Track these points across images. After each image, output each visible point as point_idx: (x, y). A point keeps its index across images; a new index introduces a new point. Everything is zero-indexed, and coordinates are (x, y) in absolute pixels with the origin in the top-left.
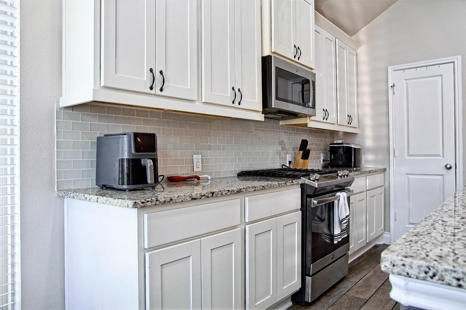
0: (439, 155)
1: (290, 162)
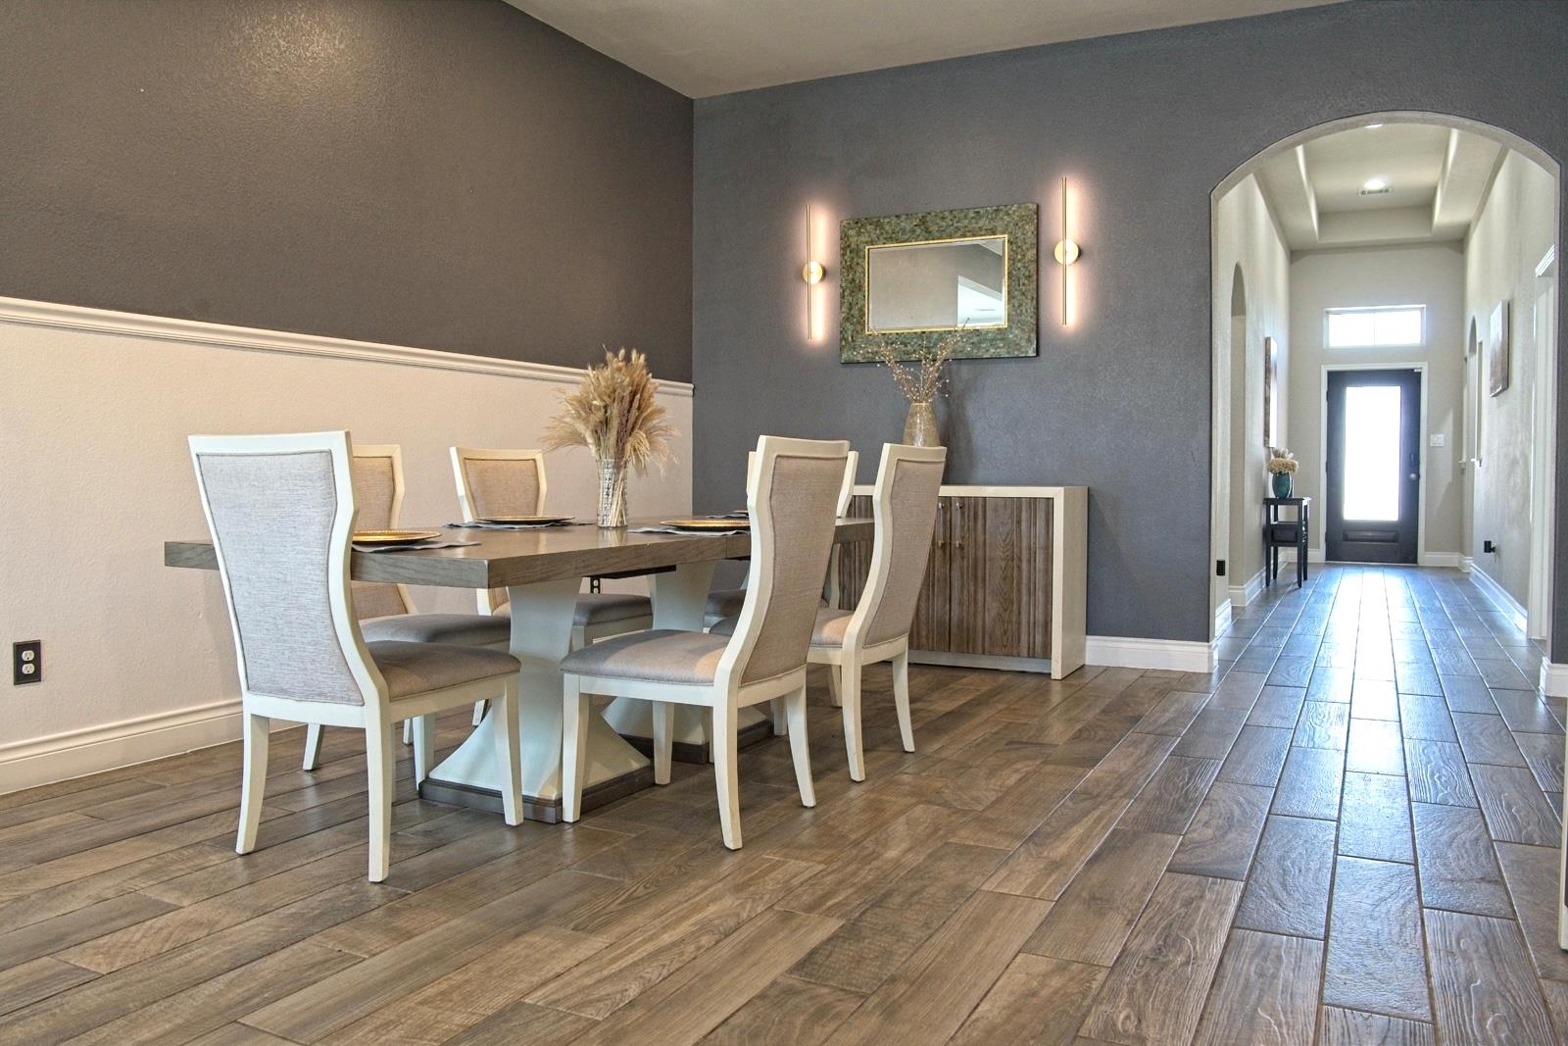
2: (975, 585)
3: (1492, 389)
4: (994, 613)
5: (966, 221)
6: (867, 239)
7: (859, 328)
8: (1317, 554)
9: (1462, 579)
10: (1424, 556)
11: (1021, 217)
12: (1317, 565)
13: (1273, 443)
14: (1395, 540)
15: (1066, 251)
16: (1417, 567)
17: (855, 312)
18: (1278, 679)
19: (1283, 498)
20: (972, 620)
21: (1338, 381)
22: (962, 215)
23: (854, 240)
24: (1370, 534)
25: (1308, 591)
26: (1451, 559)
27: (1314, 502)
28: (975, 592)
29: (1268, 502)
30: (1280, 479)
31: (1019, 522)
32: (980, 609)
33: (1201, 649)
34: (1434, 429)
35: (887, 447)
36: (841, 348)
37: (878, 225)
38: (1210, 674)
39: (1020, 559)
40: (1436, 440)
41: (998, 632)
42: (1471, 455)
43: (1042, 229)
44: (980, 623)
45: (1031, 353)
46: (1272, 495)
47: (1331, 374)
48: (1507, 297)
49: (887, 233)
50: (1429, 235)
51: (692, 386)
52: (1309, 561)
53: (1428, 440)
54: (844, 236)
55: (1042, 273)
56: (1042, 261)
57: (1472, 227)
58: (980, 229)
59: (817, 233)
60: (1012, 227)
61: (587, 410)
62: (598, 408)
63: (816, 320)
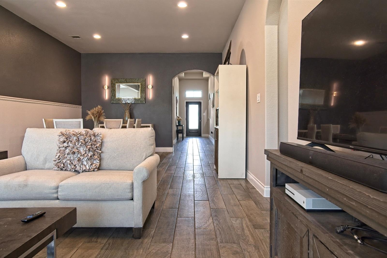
3: (212, 107)
5: (133, 81)
6: (116, 82)
8: (185, 135)
9: (208, 139)
10: (202, 135)
11: (143, 81)
12: (185, 137)
13: (177, 115)
14: (198, 132)
15: (150, 87)
16: (201, 137)
17: (114, 94)
18: (183, 152)
19: (179, 125)
21: (188, 103)
22: (133, 79)
23: (113, 82)
24: (193, 131)
25: (184, 141)
26: (207, 135)
27: (184, 126)
29: (177, 126)
30: (179, 122)
33: (171, 148)
34: (204, 112)
35: (137, 119)
36: (111, 101)
38: (173, 152)
40: (204, 114)
42: (209, 118)
43: (146, 83)
45: (144, 103)
46: (177, 124)
47: (186, 102)
48: (213, 93)
49: (119, 81)
50: (202, 78)
51: (81, 106)
52: (184, 136)
53: (203, 114)
54: (112, 81)
55: (146, 90)
56: (146, 88)
57: (209, 77)
58: (136, 82)
59: (106, 80)
60: (141, 82)
61: (93, 114)
62: (96, 114)
63: (106, 95)
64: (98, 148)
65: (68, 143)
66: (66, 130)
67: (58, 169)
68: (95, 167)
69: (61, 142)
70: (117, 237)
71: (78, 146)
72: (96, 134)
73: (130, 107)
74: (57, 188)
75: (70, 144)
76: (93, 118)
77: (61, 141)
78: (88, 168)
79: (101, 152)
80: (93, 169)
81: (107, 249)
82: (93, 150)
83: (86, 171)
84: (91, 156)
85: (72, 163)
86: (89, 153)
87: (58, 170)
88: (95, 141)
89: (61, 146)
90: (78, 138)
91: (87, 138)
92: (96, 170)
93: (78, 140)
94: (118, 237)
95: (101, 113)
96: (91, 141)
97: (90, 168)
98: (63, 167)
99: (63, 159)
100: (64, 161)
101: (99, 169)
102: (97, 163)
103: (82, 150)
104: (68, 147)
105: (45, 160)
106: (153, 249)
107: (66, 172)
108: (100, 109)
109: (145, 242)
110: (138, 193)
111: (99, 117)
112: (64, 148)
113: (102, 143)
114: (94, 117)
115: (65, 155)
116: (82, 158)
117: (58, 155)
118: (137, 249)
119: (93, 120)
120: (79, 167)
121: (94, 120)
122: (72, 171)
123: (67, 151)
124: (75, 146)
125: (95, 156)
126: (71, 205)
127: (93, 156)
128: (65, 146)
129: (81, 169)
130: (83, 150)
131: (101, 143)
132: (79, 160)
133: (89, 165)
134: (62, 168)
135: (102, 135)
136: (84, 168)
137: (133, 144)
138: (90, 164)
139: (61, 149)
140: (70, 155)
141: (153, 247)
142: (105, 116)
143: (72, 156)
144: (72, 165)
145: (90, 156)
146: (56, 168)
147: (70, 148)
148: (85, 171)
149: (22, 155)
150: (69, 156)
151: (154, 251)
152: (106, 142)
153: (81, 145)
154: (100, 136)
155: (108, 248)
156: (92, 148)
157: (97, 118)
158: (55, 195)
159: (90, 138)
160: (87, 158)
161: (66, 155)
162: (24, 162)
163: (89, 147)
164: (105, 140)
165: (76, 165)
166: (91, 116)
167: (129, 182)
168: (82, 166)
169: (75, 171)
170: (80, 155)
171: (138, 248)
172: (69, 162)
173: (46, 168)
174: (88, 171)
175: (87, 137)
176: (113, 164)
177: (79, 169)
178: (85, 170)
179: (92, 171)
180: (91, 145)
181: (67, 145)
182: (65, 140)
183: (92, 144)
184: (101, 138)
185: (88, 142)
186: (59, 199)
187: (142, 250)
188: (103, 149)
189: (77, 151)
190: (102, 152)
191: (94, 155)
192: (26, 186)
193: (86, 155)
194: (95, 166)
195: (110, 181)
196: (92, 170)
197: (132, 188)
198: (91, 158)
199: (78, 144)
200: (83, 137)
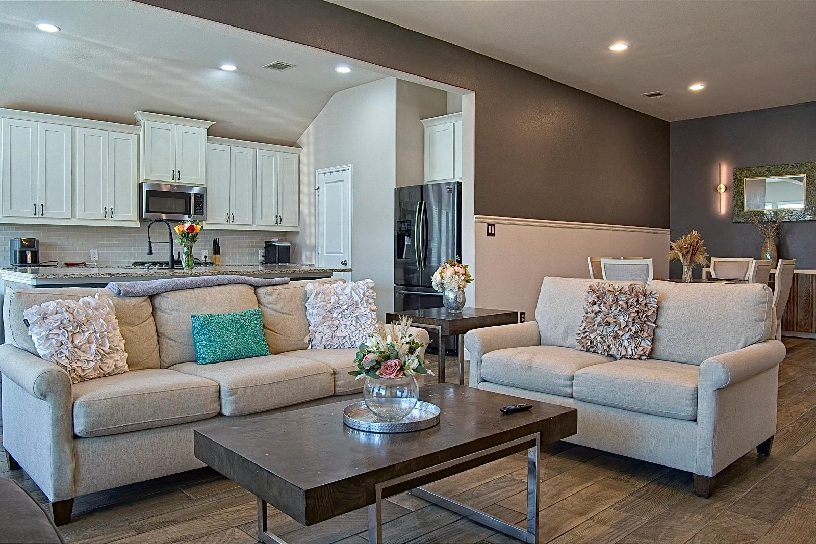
0: (341, 253)
1: (205, 257)
2: (793, 306)
4: (801, 316)
5: (788, 169)
6: (745, 176)
7: (741, 209)
11: (812, 167)
17: (739, 203)
20: (792, 319)
22: (786, 167)
23: (739, 176)
28: (793, 309)
31: (812, 283)
32: (795, 314)
35: (780, 261)
36: (733, 217)
37: (749, 170)
39: (813, 296)
41: (803, 324)
44: (795, 320)
49: (753, 174)
51: (670, 230)
54: (735, 175)
58: (794, 172)
59: (723, 173)
60: (808, 171)
61: (681, 249)
62: (687, 248)
63: (723, 206)
64: (651, 319)
65: (599, 306)
66: (599, 283)
67: (583, 349)
68: (642, 352)
69: (590, 303)
70: (665, 485)
71: (616, 312)
72: (648, 292)
73: (777, 229)
74: (572, 379)
75: (603, 308)
76: (680, 255)
77: (589, 301)
78: (630, 353)
79: (654, 325)
80: (638, 355)
81: (639, 497)
82: (640, 322)
83: (627, 358)
84: (636, 333)
85: (605, 342)
86: (633, 325)
87: (583, 351)
88: (646, 304)
89: (588, 310)
90: (617, 299)
91: (632, 298)
92: (644, 358)
93: (616, 301)
94: (668, 486)
95: (697, 247)
96: (637, 304)
97: (634, 354)
98: (591, 347)
99: (591, 333)
100: (593, 337)
101: (650, 357)
102: (646, 346)
103: (621, 319)
104: (599, 312)
105: (567, 332)
106: (725, 522)
107: (594, 355)
108: (696, 238)
109: (716, 506)
110: (706, 409)
111: (693, 255)
112: (593, 314)
113: (660, 310)
114: (683, 254)
115: (594, 325)
116: (621, 333)
117: (584, 324)
118: (693, 514)
119: (680, 260)
120: (616, 350)
121: (682, 261)
122: (604, 354)
123: (599, 319)
124: (610, 311)
125: (644, 332)
126: (570, 403)
127: (641, 332)
128: (595, 310)
129: (619, 353)
130: (624, 319)
131: (656, 310)
132: (615, 338)
133: (633, 348)
134: (588, 348)
135: (658, 295)
136: (624, 353)
137: (720, 316)
138: (634, 345)
139: (588, 315)
140: (603, 327)
141: (727, 519)
142: (706, 252)
143: (604, 329)
144: (604, 344)
145: (634, 332)
146: (580, 348)
147: (601, 315)
148: (624, 357)
149: (535, 319)
150: (601, 328)
151: (724, 525)
152: (667, 309)
153: (619, 310)
154: (655, 296)
155: (643, 495)
156: (639, 318)
157: (689, 257)
158: (569, 390)
159: (636, 299)
160: (629, 334)
161: (596, 326)
162: (537, 331)
163: (633, 315)
164: (665, 304)
165: (611, 346)
166: (677, 251)
167: (691, 386)
168: (620, 348)
169: (610, 355)
170: (618, 328)
171: (696, 510)
172: (599, 338)
173: (567, 346)
174: (631, 359)
175: (630, 297)
176: (678, 351)
177: (615, 353)
178: (625, 355)
179: (636, 359)
180: (638, 311)
181: (598, 310)
182: (596, 300)
183: (640, 311)
184: (656, 301)
185: (633, 307)
186: (573, 398)
187: (701, 517)
188: (661, 322)
189: (614, 320)
190: (657, 327)
191: (642, 330)
192: (530, 368)
193: (627, 329)
194: (642, 350)
195: (656, 380)
196: (636, 357)
197: (696, 400)
198: (635, 336)
199: (616, 309)
200: (624, 296)
